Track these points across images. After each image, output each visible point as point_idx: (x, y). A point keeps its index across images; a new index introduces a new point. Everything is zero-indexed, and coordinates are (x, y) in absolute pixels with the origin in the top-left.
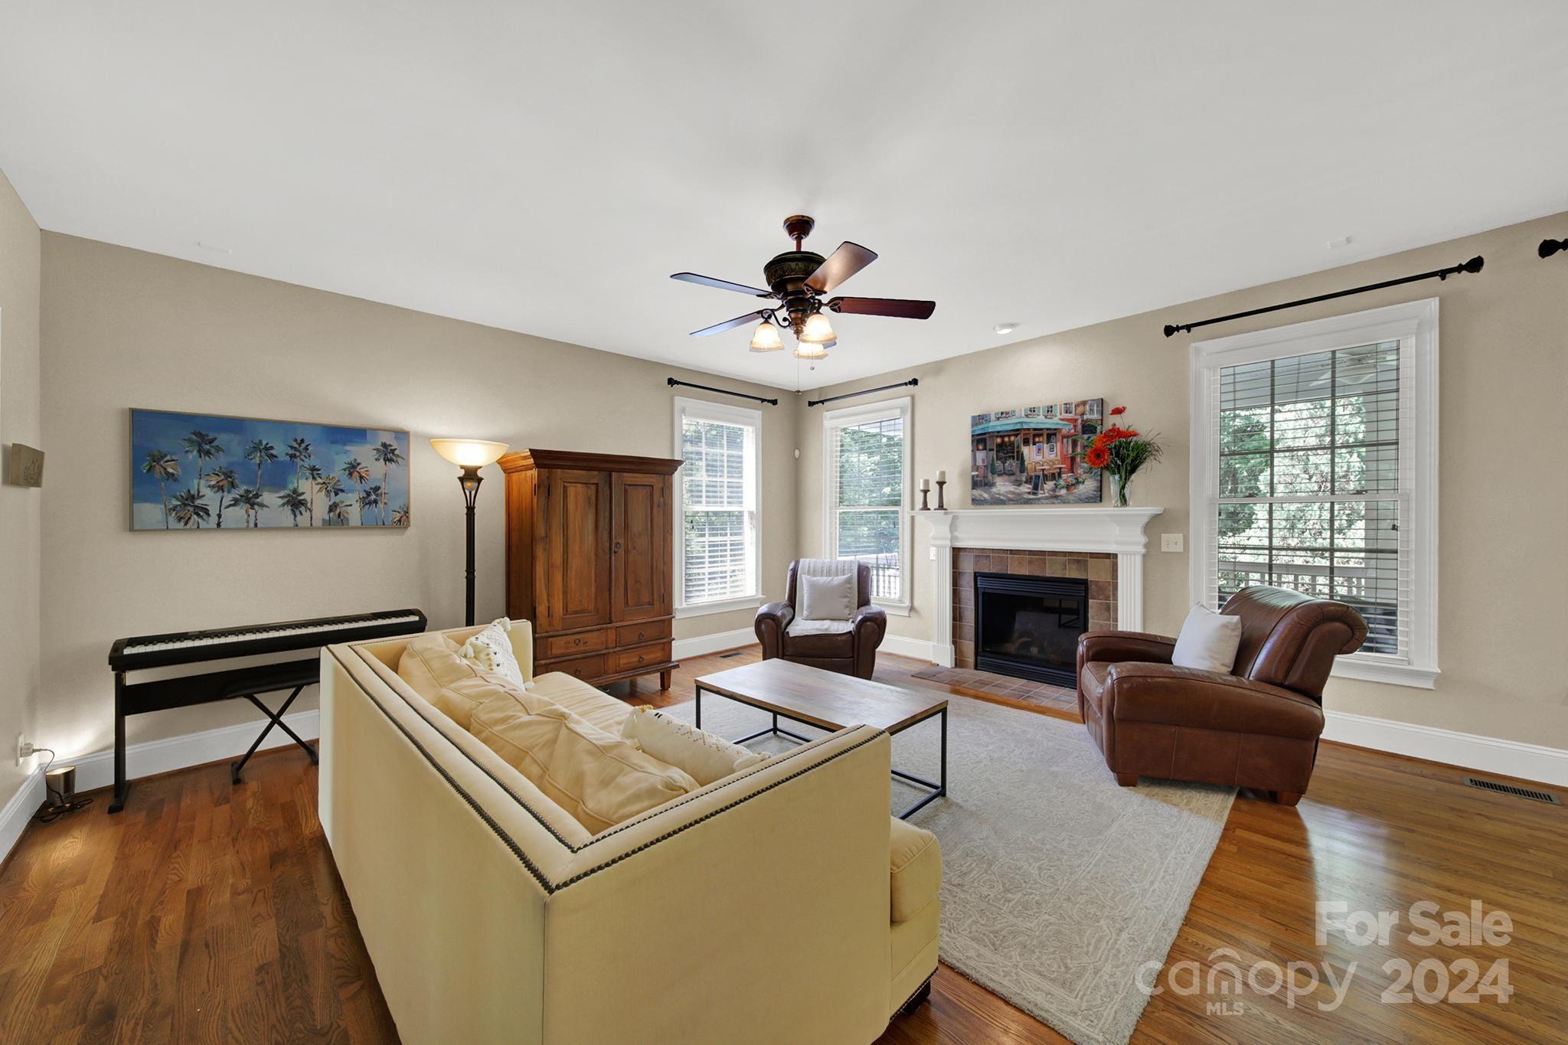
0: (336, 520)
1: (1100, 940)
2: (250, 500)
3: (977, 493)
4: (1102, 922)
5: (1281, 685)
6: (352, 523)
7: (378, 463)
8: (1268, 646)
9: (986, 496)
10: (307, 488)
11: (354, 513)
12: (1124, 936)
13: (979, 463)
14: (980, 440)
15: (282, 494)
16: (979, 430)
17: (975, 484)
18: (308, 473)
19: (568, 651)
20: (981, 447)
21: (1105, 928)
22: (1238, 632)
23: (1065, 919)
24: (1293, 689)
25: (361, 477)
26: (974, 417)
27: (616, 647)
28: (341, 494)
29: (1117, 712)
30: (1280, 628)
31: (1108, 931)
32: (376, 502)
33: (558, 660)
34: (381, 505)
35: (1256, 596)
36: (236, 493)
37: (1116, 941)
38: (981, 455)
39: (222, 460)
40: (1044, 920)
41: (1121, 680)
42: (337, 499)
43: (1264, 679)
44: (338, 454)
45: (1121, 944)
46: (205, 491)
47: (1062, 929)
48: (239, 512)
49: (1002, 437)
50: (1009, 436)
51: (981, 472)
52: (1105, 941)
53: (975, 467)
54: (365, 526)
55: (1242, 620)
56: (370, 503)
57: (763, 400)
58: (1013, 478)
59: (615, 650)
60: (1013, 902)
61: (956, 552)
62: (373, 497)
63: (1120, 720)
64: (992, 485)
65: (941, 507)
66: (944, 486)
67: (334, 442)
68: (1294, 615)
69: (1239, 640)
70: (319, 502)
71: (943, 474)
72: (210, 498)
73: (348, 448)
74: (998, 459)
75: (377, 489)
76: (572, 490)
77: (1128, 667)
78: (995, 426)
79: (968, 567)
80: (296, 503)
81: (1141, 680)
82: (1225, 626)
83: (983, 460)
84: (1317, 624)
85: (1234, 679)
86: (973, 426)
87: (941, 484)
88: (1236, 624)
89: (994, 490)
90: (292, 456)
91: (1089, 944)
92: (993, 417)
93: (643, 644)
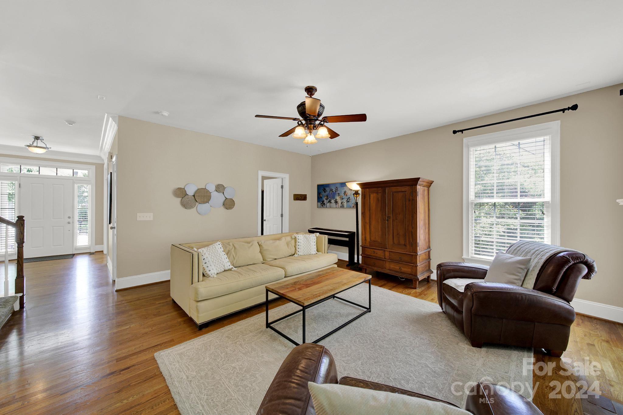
0: (342, 207)
1: (188, 369)
2: (330, 202)
4: (195, 373)
6: (345, 207)
7: (349, 191)
10: (338, 198)
11: (345, 204)
12: (185, 377)
15: (334, 200)
18: (338, 195)
19: (371, 254)
21: (192, 373)
23: (203, 363)
25: (346, 195)
27: (389, 259)
28: (343, 200)
31: (190, 373)
32: (349, 201)
33: (367, 256)
34: (350, 202)
36: (329, 200)
37: (185, 374)
39: (327, 193)
40: (207, 358)
42: (342, 201)
44: (342, 189)
45: (183, 374)
46: (325, 200)
47: (200, 361)
48: (328, 204)
52: (187, 370)
54: (347, 208)
56: (348, 202)
57: (563, 110)
59: (388, 260)
60: (221, 354)
62: (349, 200)
67: (342, 187)
70: (339, 201)
72: (325, 202)
73: (344, 188)
75: (349, 198)
76: (372, 196)
80: (336, 202)
90: (336, 191)
91: (189, 365)
93: (400, 262)
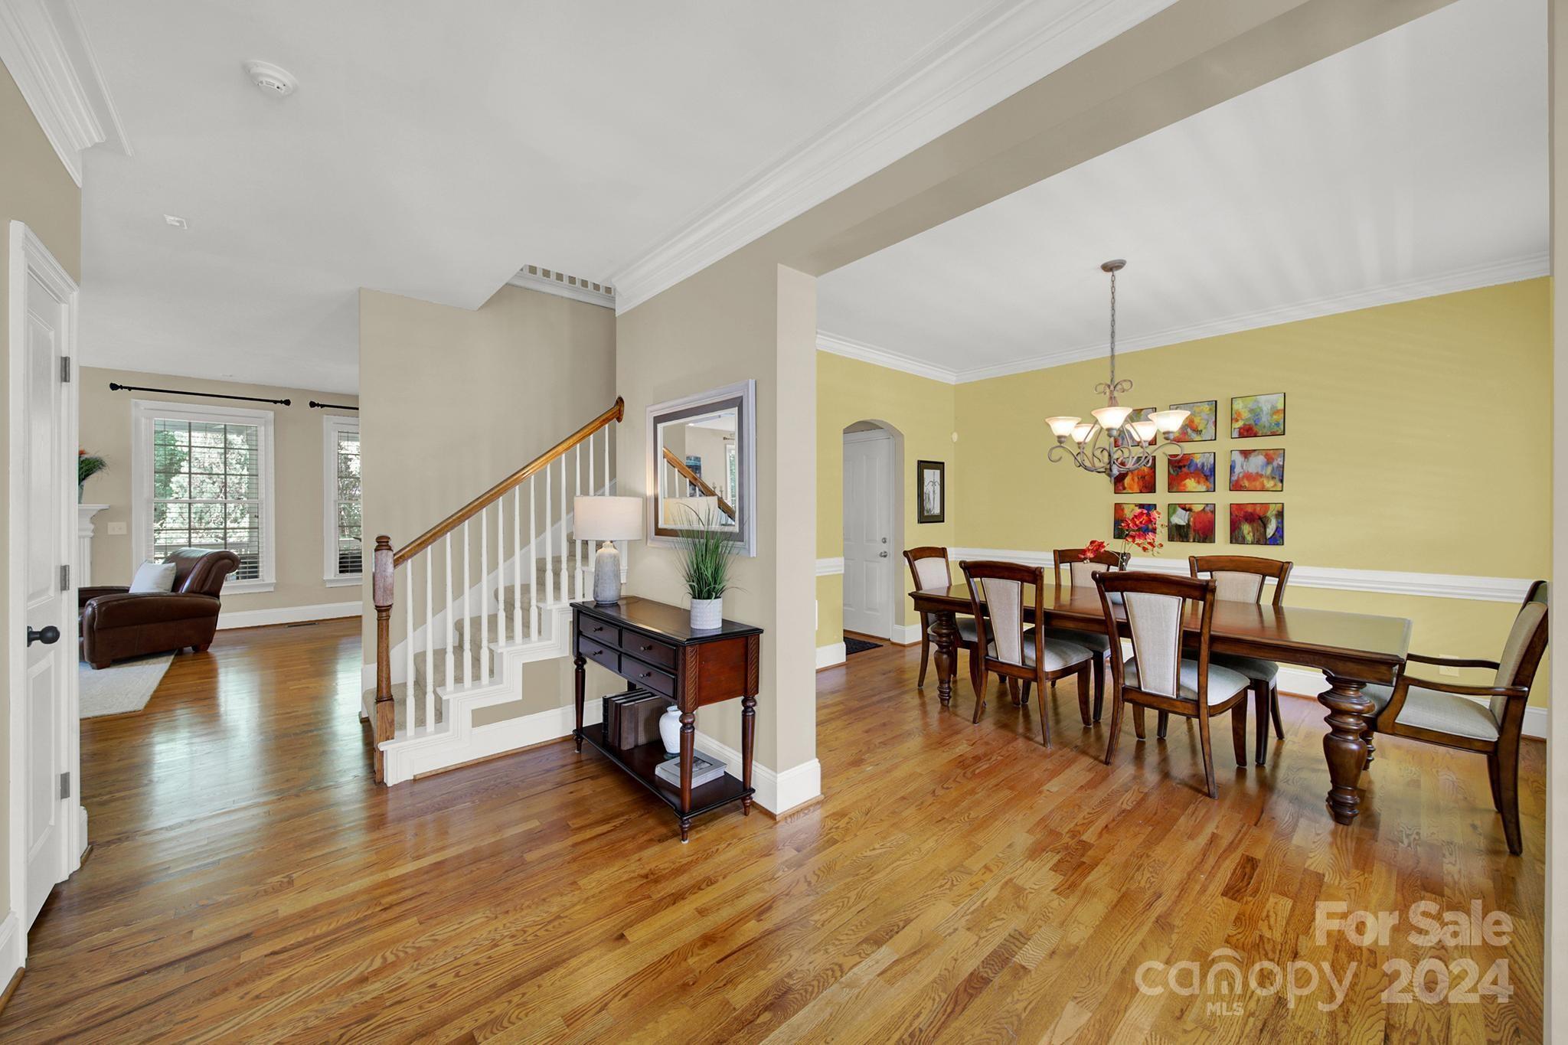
5: (199, 593)
8: (191, 576)
22: (174, 572)
24: (205, 593)
29: (98, 624)
30: (198, 566)
35: (182, 555)
41: (100, 605)
43: (190, 591)
55: (177, 565)
63: (99, 629)
68: (205, 558)
69: (174, 576)
77: (103, 598)
81: (115, 603)
82: (166, 569)
84: (217, 561)
85: (174, 594)
88: (173, 567)
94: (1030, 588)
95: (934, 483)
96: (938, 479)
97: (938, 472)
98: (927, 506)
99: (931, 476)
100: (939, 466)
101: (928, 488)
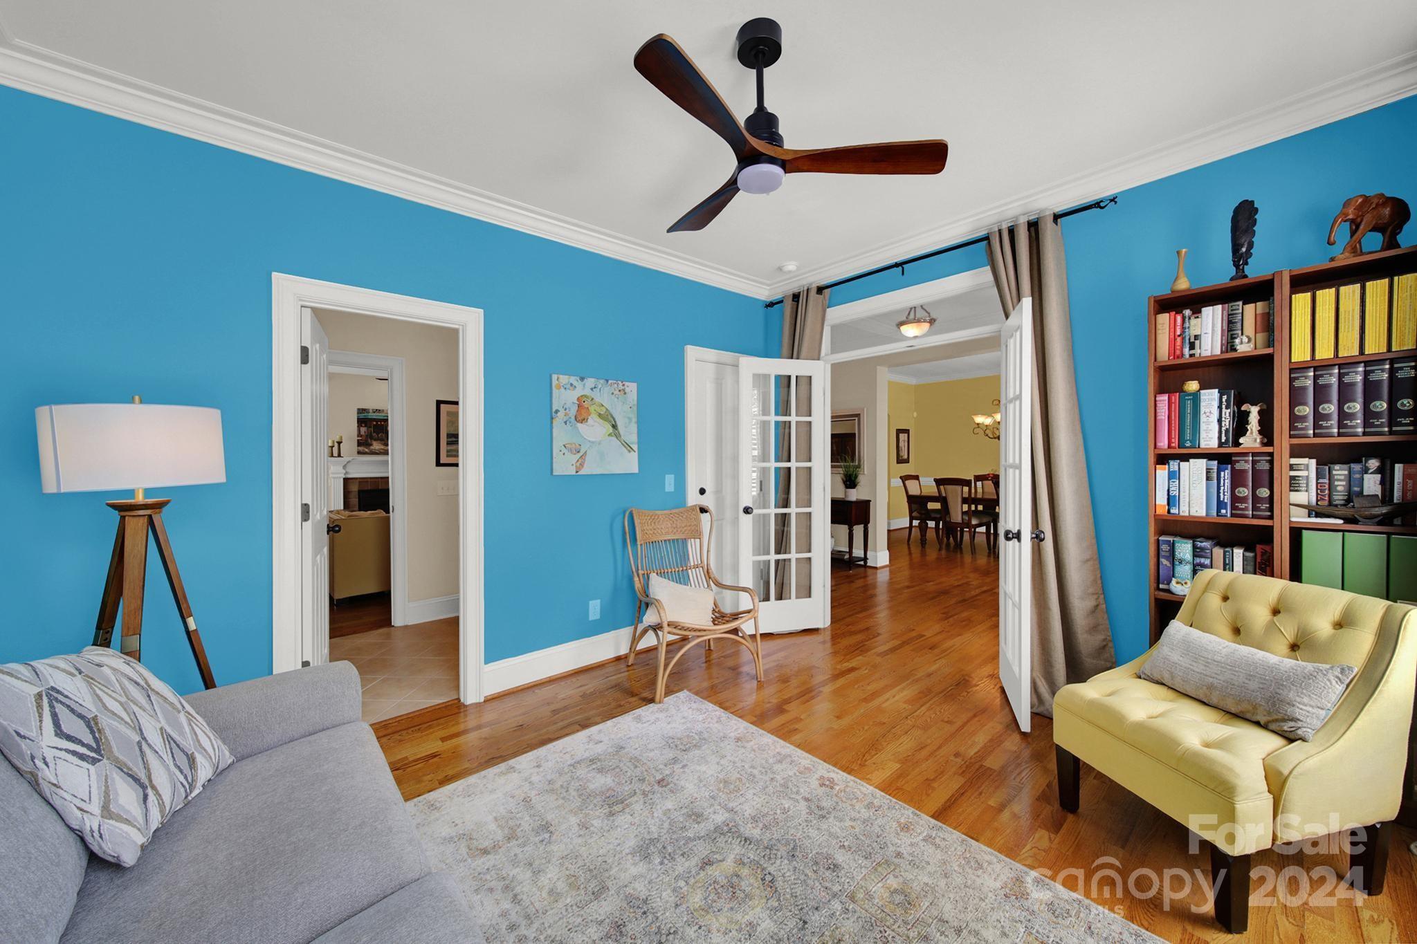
3: (361, 449)
9: (367, 450)
13: (362, 433)
14: (362, 422)
16: (362, 416)
17: (359, 444)
20: (363, 425)
26: (359, 409)
38: (363, 430)
49: (377, 422)
50: (381, 422)
51: (364, 438)
53: (359, 435)
58: (383, 442)
61: (346, 481)
64: (371, 445)
65: (339, 455)
66: (341, 445)
71: (341, 437)
74: (374, 432)
78: (371, 415)
79: (354, 488)
83: (365, 432)
86: (358, 413)
87: (339, 443)
89: (372, 447)
92: (371, 411)
94: (966, 489)
95: (904, 441)
96: (906, 439)
97: (906, 435)
98: (901, 454)
99: (903, 437)
100: (907, 431)
101: (901, 444)
